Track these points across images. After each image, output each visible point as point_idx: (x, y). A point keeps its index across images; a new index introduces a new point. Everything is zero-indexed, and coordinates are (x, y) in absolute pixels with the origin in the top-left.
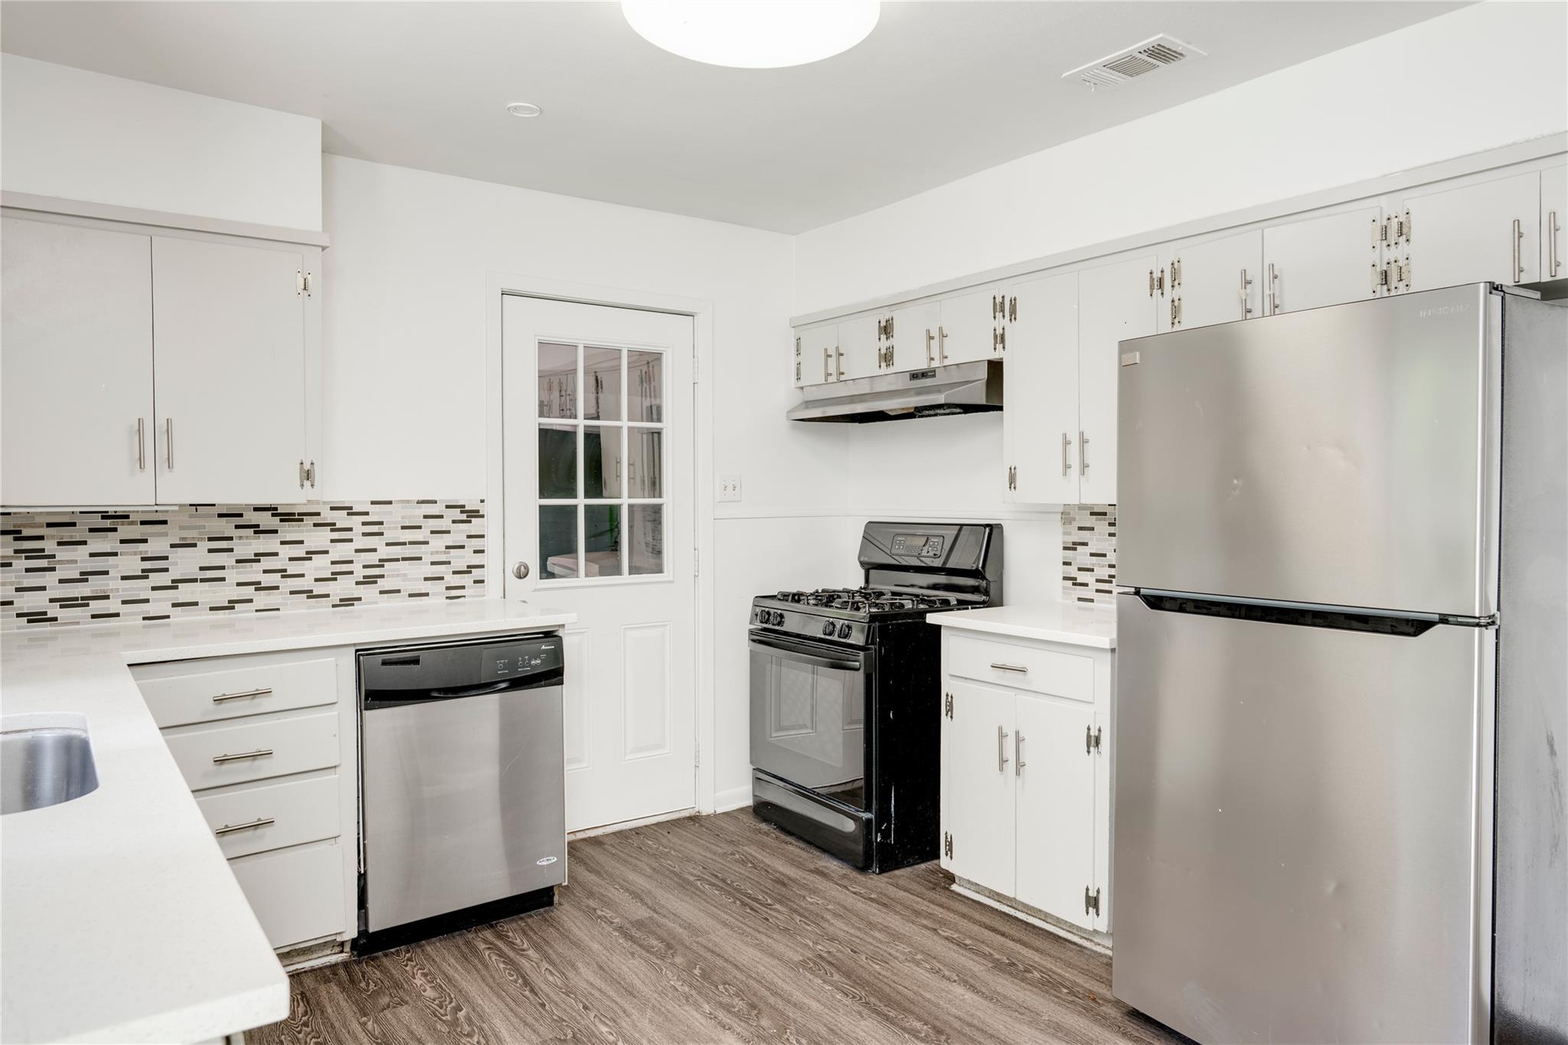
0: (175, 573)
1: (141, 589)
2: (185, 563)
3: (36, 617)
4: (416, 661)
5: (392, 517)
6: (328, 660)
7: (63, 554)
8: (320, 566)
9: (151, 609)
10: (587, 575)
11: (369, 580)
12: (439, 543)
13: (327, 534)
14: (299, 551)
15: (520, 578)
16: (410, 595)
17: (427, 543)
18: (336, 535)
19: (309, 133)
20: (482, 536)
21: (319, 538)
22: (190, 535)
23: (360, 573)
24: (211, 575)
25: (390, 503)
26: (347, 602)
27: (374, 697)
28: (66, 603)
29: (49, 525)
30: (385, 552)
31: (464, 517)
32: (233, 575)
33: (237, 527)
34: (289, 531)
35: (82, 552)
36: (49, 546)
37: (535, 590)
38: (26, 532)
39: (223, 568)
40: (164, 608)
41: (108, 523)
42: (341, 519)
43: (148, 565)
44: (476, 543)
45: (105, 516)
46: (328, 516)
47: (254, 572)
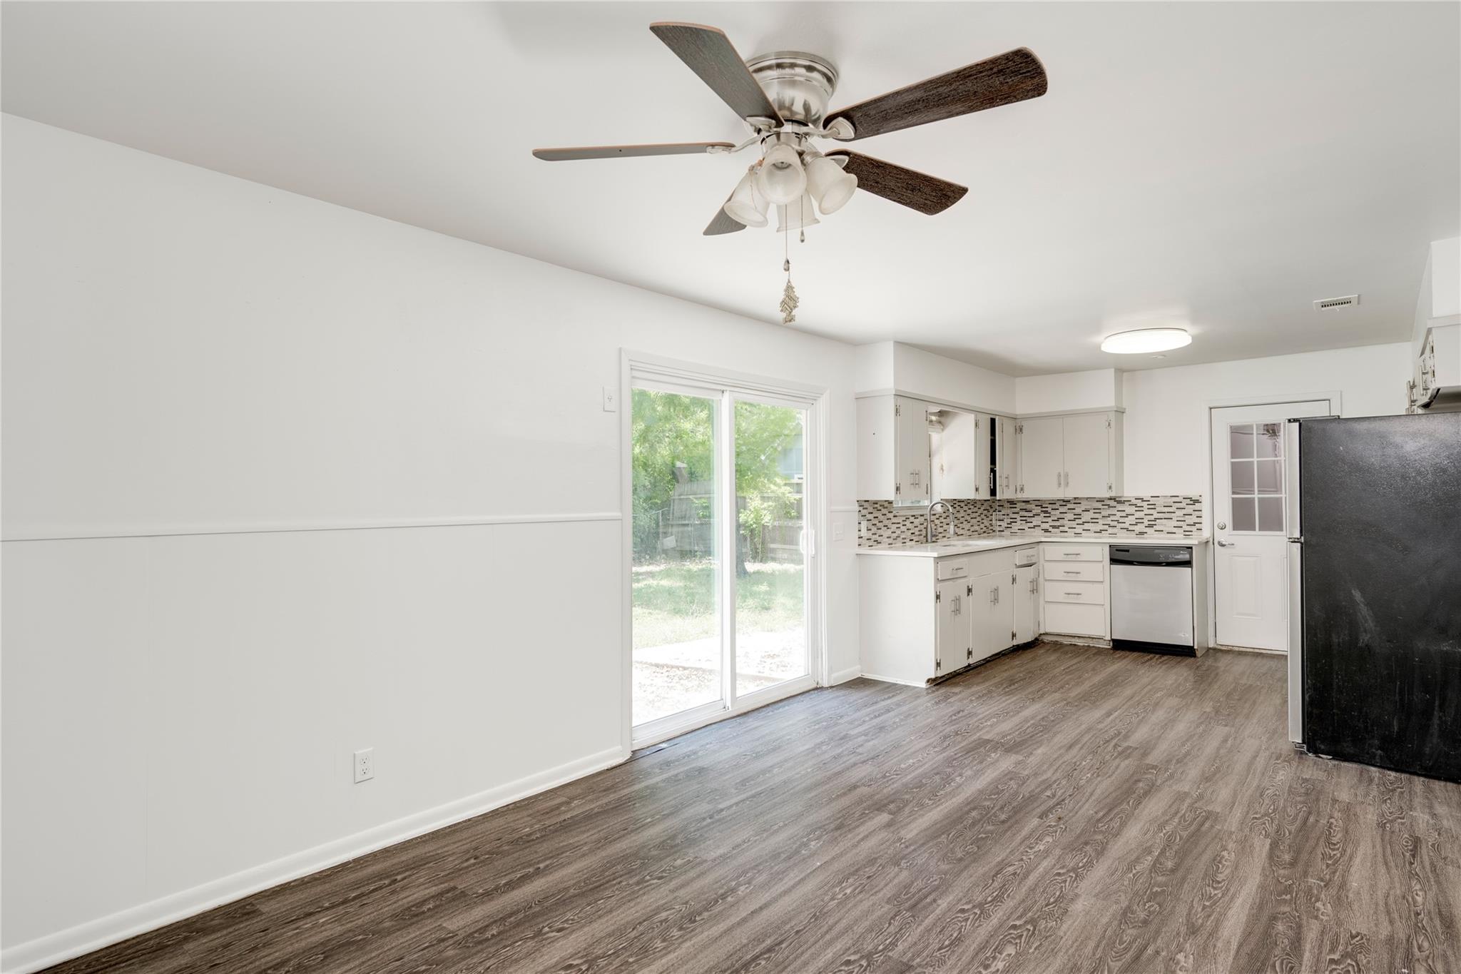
0: (1083, 520)
1: (1073, 524)
2: (1086, 517)
3: (1046, 531)
4: (1128, 551)
5: (1159, 502)
6: (1100, 548)
7: (1053, 512)
8: (1131, 519)
9: (1077, 531)
10: (1260, 530)
11: (1150, 526)
12: (1180, 513)
13: (1134, 508)
14: (1124, 514)
15: (1222, 529)
16: (1168, 533)
17: (1174, 513)
18: (1137, 509)
19: (1110, 373)
20: (1201, 511)
21: (1131, 510)
22: (1088, 507)
23: (1146, 523)
24: (1094, 521)
25: (1158, 497)
26: (1142, 533)
27: (1114, 561)
28: (1054, 527)
29: (1050, 504)
30: (1156, 515)
31: (1192, 502)
32: (1101, 522)
33: (1103, 505)
34: (1120, 507)
35: (1058, 512)
36: (1049, 510)
37: (1229, 535)
38: (1044, 506)
39: (1097, 519)
40: (1080, 531)
41: (1064, 504)
42: (1139, 503)
43: (1076, 517)
44: (1198, 513)
45: (1064, 501)
46: (1134, 501)
47: (1108, 521)
